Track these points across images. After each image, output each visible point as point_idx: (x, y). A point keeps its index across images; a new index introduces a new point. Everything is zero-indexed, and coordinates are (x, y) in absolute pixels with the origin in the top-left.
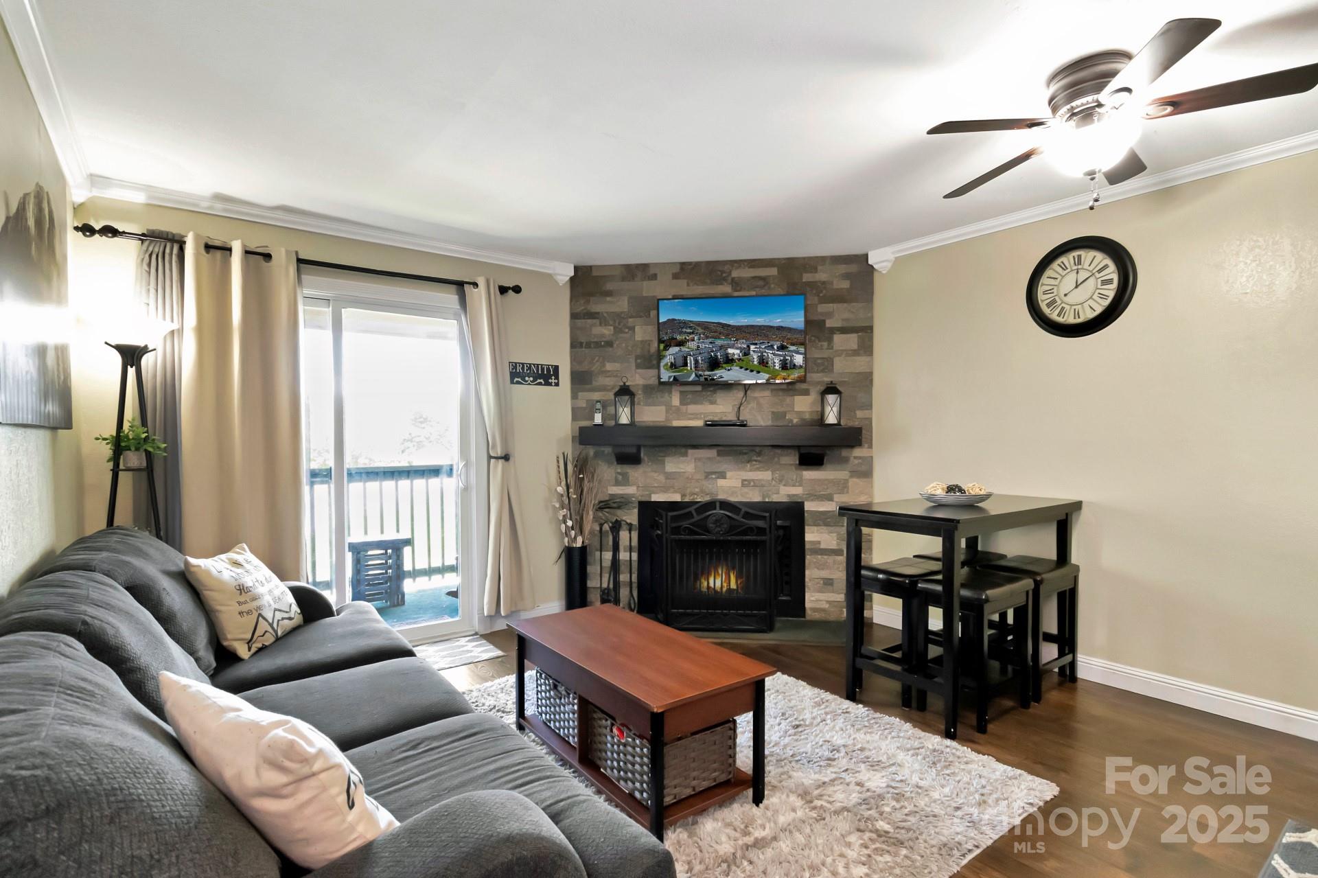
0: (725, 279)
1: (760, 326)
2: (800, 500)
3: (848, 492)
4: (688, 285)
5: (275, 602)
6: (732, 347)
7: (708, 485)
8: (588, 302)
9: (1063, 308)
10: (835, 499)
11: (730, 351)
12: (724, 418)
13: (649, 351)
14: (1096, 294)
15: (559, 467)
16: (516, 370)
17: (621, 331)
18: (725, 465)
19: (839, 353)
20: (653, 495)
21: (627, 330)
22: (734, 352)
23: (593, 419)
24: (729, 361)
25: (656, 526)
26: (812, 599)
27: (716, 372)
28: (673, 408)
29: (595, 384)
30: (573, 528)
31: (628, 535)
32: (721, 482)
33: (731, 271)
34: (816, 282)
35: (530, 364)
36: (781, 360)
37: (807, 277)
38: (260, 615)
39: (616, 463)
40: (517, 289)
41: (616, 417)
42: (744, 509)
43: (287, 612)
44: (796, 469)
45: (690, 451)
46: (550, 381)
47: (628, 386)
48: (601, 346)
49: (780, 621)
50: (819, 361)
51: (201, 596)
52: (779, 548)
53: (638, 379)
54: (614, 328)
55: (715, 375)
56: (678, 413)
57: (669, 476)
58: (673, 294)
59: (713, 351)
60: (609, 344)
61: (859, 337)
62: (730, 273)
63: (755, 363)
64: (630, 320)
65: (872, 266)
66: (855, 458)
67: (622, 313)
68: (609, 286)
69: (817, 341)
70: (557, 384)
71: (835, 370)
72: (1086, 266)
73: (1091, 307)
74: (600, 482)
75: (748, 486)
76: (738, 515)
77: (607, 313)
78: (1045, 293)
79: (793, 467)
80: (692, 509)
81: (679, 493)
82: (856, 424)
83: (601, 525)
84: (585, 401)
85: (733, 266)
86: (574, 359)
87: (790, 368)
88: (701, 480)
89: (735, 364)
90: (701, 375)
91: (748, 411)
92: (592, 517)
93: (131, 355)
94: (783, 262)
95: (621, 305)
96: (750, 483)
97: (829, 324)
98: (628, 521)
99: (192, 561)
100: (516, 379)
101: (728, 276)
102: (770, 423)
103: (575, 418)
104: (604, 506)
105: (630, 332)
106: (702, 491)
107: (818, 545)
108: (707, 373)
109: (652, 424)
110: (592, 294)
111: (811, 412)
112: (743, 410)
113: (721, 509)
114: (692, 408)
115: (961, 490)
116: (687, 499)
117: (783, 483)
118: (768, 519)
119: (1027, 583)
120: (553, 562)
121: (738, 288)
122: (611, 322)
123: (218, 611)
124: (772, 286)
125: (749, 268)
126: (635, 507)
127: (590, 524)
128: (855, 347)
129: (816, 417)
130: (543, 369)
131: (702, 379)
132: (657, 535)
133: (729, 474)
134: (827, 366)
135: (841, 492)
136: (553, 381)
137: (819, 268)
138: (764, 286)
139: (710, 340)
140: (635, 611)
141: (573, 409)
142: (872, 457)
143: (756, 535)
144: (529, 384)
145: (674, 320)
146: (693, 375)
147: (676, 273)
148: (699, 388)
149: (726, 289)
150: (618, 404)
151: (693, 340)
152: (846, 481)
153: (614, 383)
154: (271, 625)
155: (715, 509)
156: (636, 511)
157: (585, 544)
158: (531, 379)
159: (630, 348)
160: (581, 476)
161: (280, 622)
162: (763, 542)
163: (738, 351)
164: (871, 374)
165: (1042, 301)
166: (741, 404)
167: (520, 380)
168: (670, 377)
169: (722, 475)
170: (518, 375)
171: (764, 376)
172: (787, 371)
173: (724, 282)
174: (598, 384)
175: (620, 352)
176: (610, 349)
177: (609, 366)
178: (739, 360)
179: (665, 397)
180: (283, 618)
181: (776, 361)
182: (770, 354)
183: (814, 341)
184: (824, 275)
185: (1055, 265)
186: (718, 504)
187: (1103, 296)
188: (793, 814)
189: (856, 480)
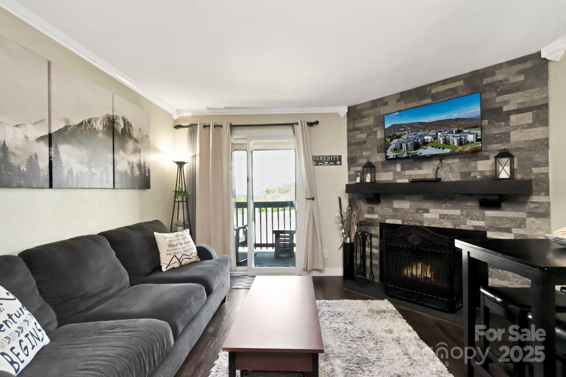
0: (427, 96)
1: (444, 120)
3: (525, 227)
4: (405, 104)
5: (184, 252)
6: (427, 135)
7: (418, 216)
8: (355, 123)
10: (513, 232)
11: (426, 138)
12: (426, 178)
13: (382, 143)
16: (320, 159)
18: (428, 204)
19: (515, 128)
20: (386, 220)
21: (373, 134)
22: (428, 138)
23: (356, 180)
24: (425, 143)
27: (418, 151)
28: (397, 173)
29: (358, 163)
30: (345, 233)
31: (374, 240)
32: (426, 215)
34: (494, 82)
35: (327, 156)
36: (458, 140)
37: (487, 81)
39: (368, 202)
40: (317, 123)
41: (365, 179)
42: (431, 232)
43: (189, 256)
44: (479, 209)
46: (337, 163)
47: (371, 163)
48: (361, 144)
50: (497, 136)
53: (378, 158)
54: (367, 134)
55: (418, 152)
56: (400, 175)
57: (396, 210)
58: (394, 110)
59: (416, 139)
60: (365, 142)
61: (535, 113)
62: (431, 91)
63: (441, 143)
64: (374, 128)
65: (546, 59)
66: (532, 203)
67: (370, 125)
68: (365, 113)
70: (340, 164)
71: (511, 141)
74: (360, 211)
75: (443, 218)
76: (428, 235)
77: (363, 127)
79: (476, 208)
80: (399, 230)
81: (401, 220)
82: (532, 177)
83: (357, 233)
84: (354, 172)
85: (433, 87)
86: (349, 151)
87: (465, 144)
88: (414, 213)
89: (429, 145)
90: (410, 153)
91: (443, 172)
93: (181, 164)
94: (468, 75)
95: (370, 121)
96: (445, 217)
97: (505, 108)
98: (373, 233)
100: (320, 163)
101: (429, 93)
102: (459, 179)
103: (348, 180)
104: (362, 223)
105: (375, 135)
108: (413, 152)
109: (386, 182)
110: (357, 119)
111: (491, 171)
112: (440, 172)
114: (408, 172)
116: (405, 224)
117: (470, 218)
118: (448, 240)
121: (436, 99)
122: (365, 131)
124: (460, 92)
125: (444, 85)
126: (377, 226)
128: (531, 121)
129: (493, 174)
130: (333, 158)
131: (410, 155)
133: (431, 211)
134: (505, 137)
135: (520, 227)
136: (338, 163)
137: (497, 72)
138: (454, 93)
139: (414, 133)
141: (349, 176)
142: (549, 202)
143: (439, 249)
144: (326, 165)
145: (395, 125)
146: (406, 154)
147: (398, 99)
149: (429, 101)
150: (365, 172)
151: (405, 134)
152: (524, 219)
153: (365, 161)
154: (179, 260)
156: (378, 228)
158: (327, 163)
159: (374, 143)
160: (350, 208)
161: (184, 259)
163: (431, 137)
164: (547, 139)
167: (321, 163)
168: (394, 156)
169: (427, 211)
170: (320, 161)
171: (447, 151)
172: (463, 146)
173: (427, 98)
174: (359, 163)
175: (369, 145)
176: (365, 145)
177: (365, 153)
178: (431, 142)
179: (393, 167)
180: (186, 258)
181: (455, 140)
182: (450, 137)
183: (493, 123)
184: (501, 76)
186: (414, 228)
189: (533, 219)
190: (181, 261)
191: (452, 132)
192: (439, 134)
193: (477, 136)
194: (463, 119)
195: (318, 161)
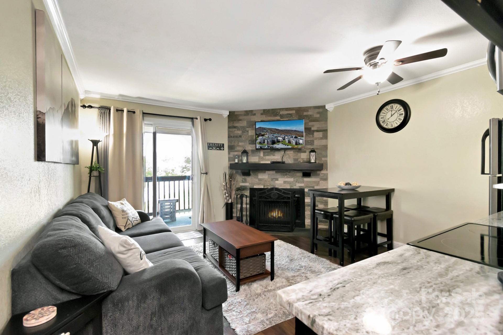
0: (278, 115)
1: (289, 130)
2: (303, 188)
3: (319, 186)
4: (266, 117)
5: (133, 215)
6: (280, 137)
7: (272, 183)
8: (233, 123)
10: (315, 188)
11: (279, 138)
12: (278, 161)
13: (253, 138)
14: (398, 119)
15: (224, 177)
16: (211, 145)
17: (244, 132)
18: (278, 176)
19: (316, 139)
20: (254, 186)
21: (246, 132)
23: (235, 161)
24: (278, 141)
25: (254, 196)
26: (308, 221)
27: (274, 145)
28: (261, 157)
29: (235, 149)
30: (228, 197)
31: (246, 199)
32: (277, 182)
33: (280, 112)
34: (308, 115)
35: (215, 143)
36: (295, 142)
37: (305, 113)
38: (128, 219)
39: (242, 175)
40: (210, 120)
41: (242, 160)
42: (283, 191)
43: (136, 219)
44: (302, 177)
45: (267, 172)
47: (246, 150)
48: (238, 137)
49: (296, 229)
50: (309, 141)
51: (112, 213)
52: (295, 204)
53: (249, 148)
54: (242, 131)
56: (262, 159)
57: (260, 180)
58: (261, 120)
59: (273, 138)
60: (240, 136)
61: (323, 133)
63: (287, 142)
64: (247, 128)
65: (327, 109)
66: (322, 174)
67: (244, 126)
68: (241, 118)
69: (309, 135)
70: (223, 150)
71: (314, 145)
72: (394, 109)
73: (396, 123)
74: (237, 181)
75: (285, 183)
76: (281, 193)
77: (240, 126)
78: (382, 118)
79: (301, 177)
80: (266, 190)
81: (263, 185)
82: (322, 162)
83: (237, 196)
84: (232, 155)
85: (280, 110)
86: (229, 141)
87: (298, 144)
88: (270, 181)
89: (280, 143)
90: (269, 146)
91: (285, 158)
92: (234, 193)
93: (95, 143)
94: (297, 108)
95: (244, 124)
97: (313, 129)
98: (246, 195)
99: (110, 202)
100: (210, 148)
102: (293, 162)
103: (229, 161)
104: (238, 189)
106: (270, 185)
107: (309, 203)
108: (271, 145)
109: (254, 163)
110: (235, 120)
111: (307, 159)
113: (275, 191)
114: (267, 157)
115: (350, 185)
116: (265, 187)
117: (298, 182)
118: (291, 194)
119: (371, 215)
120: (222, 208)
121: (282, 118)
122: (241, 130)
123: (117, 217)
124: (294, 117)
125: (286, 111)
126: (248, 190)
127: (233, 196)
128: (321, 136)
130: (219, 145)
131: (269, 148)
132: (255, 199)
133: (279, 179)
134: (312, 143)
135: (317, 185)
136: (222, 149)
137: (309, 110)
138: (291, 117)
139: (272, 134)
140: (248, 225)
141: (229, 158)
142: (327, 174)
143: (287, 200)
144: (214, 150)
145: (261, 128)
146: (267, 146)
147: (262, 113)
148: (269, 151)
149: (278, 118)
150: (242, 156)
151: (267, 134)
152: (319, 182)
153: (241, 149)
154: (131, 222)
155: (273, 191)
156: (249, 191)
157: (232, 202)
158: (215, 148)
159: (247, 138)
160: (231, 179)
161: (134, 221)
162: (290, 202)
163: (281, 138)
164: (327, 145)
165: (381, 121)
166: (283, 156)
167: (211, 148)
168: (259, 147)
169: (277, 180)
171: (290, 147)
173: (278, 116)
174: (237, 150)
175: (244, 139)
176: (241, 138)
177: (240, 144)
178: (282, 141)
179: (258, 154)
182: (292, 140)
183: (307, 135)
184: (311, 113)
185: (385, 109)
186: (274, 189)
187: (400, 119)
188: (282, 284)
189: (322, 181)
191: (292, 137)
192: (286, 137)
194: (298, 131)
195: (209, 146)
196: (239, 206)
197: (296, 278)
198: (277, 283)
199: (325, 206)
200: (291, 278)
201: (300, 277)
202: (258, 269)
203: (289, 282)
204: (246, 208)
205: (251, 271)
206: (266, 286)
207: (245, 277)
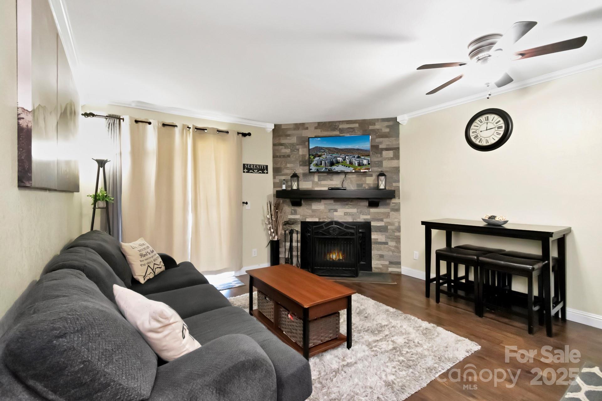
1: (350, 149)
2: (369, 221)
3: (390, 218)
4: (321, 131)
5: (154, 261)
6: (339, 157)
7: (330, 215)
8: (280, 139)
9: (481, 139)
10: (384, 221)
11: (338, 159)
12: (336, 187)
13: (305, 159)
14: (495, 133)
15: (268, 207)
16: (251, 167)
17: (294, 151)
18: (337, 206)
19: (385, 159)
20: (307, 219)
21: (296, 150)
22: (340, 159)
23: (282, 187)
24: (338, 162)
25: (308, 232)
26: (375, 263)
27: (333, 167)
28: (315, 183)
29: (283, 173)
30: (273, 232)
31: (297, 235)
32: (335, 213)
34: (375, 129)
35: (256, 165)
36: (358, 163)
37: (371, 127)
38: (149, 266)
39: (291, 205)
40: (249, 134)
41: (291, 186)
42: (345, 225)
43: (159, 265)
44: (368, 208)
45: (322, 201)
46: (264, 171)
47: (296, 173)
48: (285, 157)
49: (361, 273)
50: (377, 162)
51: (126, 258)
52: (360, 242)
53: (300, 170)
54: (291, 149)
56: (317, 184)
57: (314, 211)
58: (315, 135)
59: (332, 159)
60: (289, 156)
61: (394, 152)
62: (339, 126)
63: (348, 163)
64: (297, 146)
65: (398, 122)
66: (393, 203)
67: (294, 143)
68: (289, 132)
69: (376, 154)
70: (267, 173)
71: (383, 166)
72: (491, 121)
73: (493, 138)
74: (285, 213)
75: (347, 215)
76: (342, 227)
77: (288, 143)
78: (473, 132)
79: (366, 207)
81: (318, 218)
82: (393, 189)
83: (285, 231)
84: (279, 180)
85: (340, 124)
86: (274, 162)
87: (362, 166)
88: (327, 212)
89: (340, 164)
90: (327, 168)
91: (346, 183)
92: (281, 228)
93: (101, 163)
94: (361, 121)
95: (294, 140)
96: (348, 214)
97: (381, 147)
98: (297, 230)
99: (122, 243)
100: (250, 171)
101: (338, 127)
102: (356, 188)
103: (274, 187)
104: (287, 223)
106: (328, 217)
107: (377, 241)
108: (329, 167)
109: (306, 189)
110: (282, 136)
111: (374, 184)
112: (344, 183)
113: (335, 225)
114: (323, 182)
116: (321, 221)
117: (362, 214)
118: (355, 229)
120: (265, 247)
121: (342, 133)
122: (289, 147)
123: (133, 264)
124: (356, 131)
125: (346, 124)
126: (299, 224)
127: (281, 231)
128: (392, 156)
129: (376, 186)
130: (261, 167)
131: (327, 170)
132: (309, 236)
133: (339, 210)
134: (380, 164)
135: (387, 218)
136: (266, 171)
137: (376, 123)
138: (353, 132)
139: (331, 155)
140: (300, 268)
141: (274, 183)
142: (400, 203)
143: (350, 236)
144: (256, 173)
145: (317, 147)
146: (324, 168)
147: (316, 127)
148: (325, 174)
149: (337, 133)
150: (292, 181)
151: (324, 155)
152: (389, 213)
153: (290, 172)
154: (153, 270)
155: (333, 225)
156: (300, 225)
157: (278, 239)
158: (257, 171)
159: (297, 158)
160: (277, 211)
161: (156, 269)
162: (353, 239)
163: (341, 159)
164: (399, 167)
165: (472, 136)
166: (343, 181)
167: (252, 171)
168: (315, 170)
169: (336, 210)
170: (251, 169)
171: (351, 169)
172: (360, 167)
173: (336, 130)
174: (284, 173)
175: (293, 159)
176: (289, 158)
177: (288, 165)
178: (342, 162)
179: (312, 178)
180: (157, 268)
181: (356, 163)
182: (353, 160)
183: (375, 154)
184: (378, 126)
185: (477, 121)
186: (334, 223)
187: (498, 134)
188: (364, 353)
189: (393, 213)
190: (154, 270)
191: (354, 157)
192: (347, 157)
193: (368, 161)
194: (361, 150)
195: (248, 168)
196: (288, 244)
197: (380, 343)
198: (357, 352)
199: (397, 244)
200: (374, 344)
201: (385, 342)
202: (331, 334)
203: (372, 349)
204: (296, 248)
205: (322, 337)
206: (344, 358)
207: (314, 346)
